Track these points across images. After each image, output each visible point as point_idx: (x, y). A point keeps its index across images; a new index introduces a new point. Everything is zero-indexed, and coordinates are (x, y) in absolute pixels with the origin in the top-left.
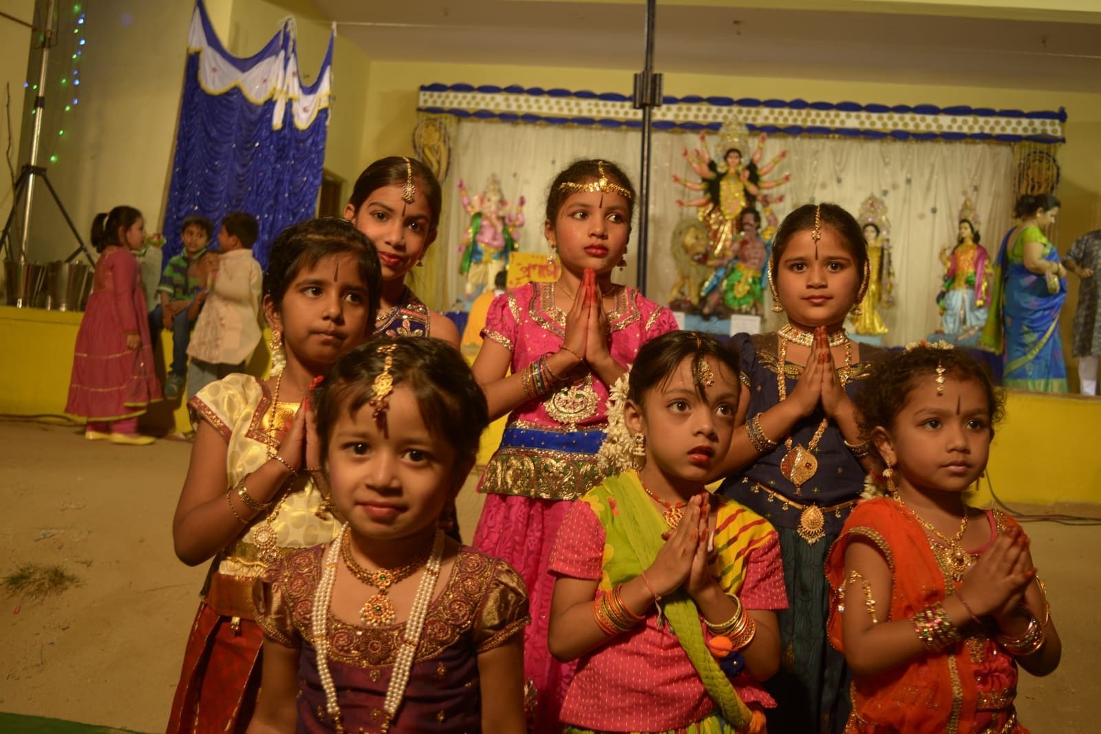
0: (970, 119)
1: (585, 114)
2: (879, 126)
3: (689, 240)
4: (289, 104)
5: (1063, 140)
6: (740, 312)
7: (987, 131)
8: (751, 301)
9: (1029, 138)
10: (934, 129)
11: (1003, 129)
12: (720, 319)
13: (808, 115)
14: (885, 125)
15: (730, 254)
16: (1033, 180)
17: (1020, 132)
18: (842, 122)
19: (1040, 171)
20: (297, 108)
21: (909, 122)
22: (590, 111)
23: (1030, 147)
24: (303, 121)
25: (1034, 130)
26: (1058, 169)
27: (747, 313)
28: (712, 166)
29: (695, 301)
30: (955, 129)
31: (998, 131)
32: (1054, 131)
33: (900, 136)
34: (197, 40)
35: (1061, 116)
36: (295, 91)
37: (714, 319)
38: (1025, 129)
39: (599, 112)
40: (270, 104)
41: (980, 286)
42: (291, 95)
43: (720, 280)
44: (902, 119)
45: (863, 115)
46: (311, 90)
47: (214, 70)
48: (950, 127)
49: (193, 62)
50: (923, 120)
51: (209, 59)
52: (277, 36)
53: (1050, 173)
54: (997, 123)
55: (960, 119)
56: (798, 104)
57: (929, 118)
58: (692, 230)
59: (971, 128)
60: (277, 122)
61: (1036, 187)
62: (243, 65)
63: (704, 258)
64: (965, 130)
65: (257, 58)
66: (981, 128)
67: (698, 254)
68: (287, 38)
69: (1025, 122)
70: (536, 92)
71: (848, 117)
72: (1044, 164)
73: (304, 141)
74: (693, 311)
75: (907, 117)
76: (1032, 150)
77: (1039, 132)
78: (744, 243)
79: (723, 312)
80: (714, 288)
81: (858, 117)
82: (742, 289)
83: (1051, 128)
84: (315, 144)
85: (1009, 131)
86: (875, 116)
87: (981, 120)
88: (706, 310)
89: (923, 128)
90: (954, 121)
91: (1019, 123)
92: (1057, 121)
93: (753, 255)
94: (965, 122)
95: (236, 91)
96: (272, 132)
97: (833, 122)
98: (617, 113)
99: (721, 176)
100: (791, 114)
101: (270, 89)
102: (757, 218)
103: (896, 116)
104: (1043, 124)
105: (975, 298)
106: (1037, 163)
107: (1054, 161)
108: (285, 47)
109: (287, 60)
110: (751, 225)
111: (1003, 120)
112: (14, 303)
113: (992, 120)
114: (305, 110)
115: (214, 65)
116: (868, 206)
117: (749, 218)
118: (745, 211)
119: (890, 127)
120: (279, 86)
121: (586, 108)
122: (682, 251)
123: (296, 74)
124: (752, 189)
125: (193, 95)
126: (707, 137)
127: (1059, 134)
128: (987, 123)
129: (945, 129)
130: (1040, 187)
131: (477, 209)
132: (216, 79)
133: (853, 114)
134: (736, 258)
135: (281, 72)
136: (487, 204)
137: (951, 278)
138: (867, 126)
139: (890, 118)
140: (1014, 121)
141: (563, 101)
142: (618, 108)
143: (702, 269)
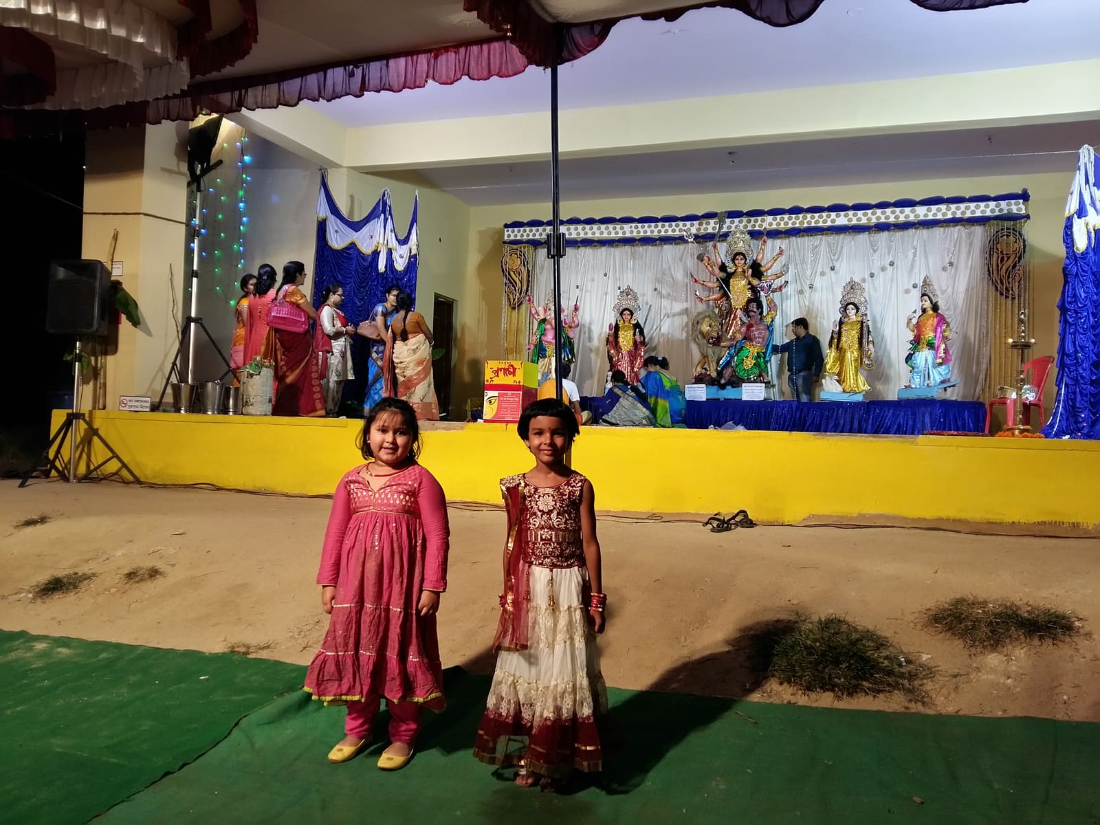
0: (943, 207)
1: (628, 235)
2: (864, 221)
3: (705, 328)
4: (390, 252)
5: (1028, 217)
6: (749, 381)
7: (959, 215)
8: (757, 371)
9: (997, 218)
10: (912, 218)
11: (973, 212)
12: (733, 387)
13: (805, 218)
14: (869, 219)
15: (739, 337)
16: (1002, 252)
17: (988, 213)
18: (833, 221)
19: (1008, 244)
20: (395, 256)
21: (890, 216)
22: (632, 232)
23: (998, 225)
24: (400, 265)
25: (1001, 210)
26: (1024, 241)
27: (755, 381)
28: (723, 268)
29: (714, 374)
30: (930, 217)
31: (968, 215)
32: (1020, 209)
33: (882, 227)
34: (323, 211)
35: (1025, 196)
36: (393, 243)
37: (729, 387)
38: (993, 211)
39: (638, 232)
40: (376, 254)
41: (939, 347)
42: (390, 246)
43: (732, 357)
44: (883, 213)
45: (851, 213)
46: (404, 242)
47: (336, 231)
48: (926, 215)
49: (322, 227)
50: (902, 212)
51: (333, 224)
52: (378, 203)
53: (1016, 245)
54: (967, 208)
55: (934, 208)
56: (796, 211)
57: (907, 210)
58: (707, 319)
59: (944, 214)
60: (382, 267)
61: (1006, 259)
62: (356, 226)
63: (717, 341)
64: (940, 217)
65: (365, 221)
66: (954, 213)
67: (712, 338)
68: (385, 204)
69: (992, 204)
70: (590, 221)
71: (838, 216)
72: (1012, 238)
73: (401, 279)
74: (712, 382)
75: (888, 211)
76: (1000, 228)
77: (1005, 212)
78: (750, 326)
79: (736, 382)
80: (728, 364)
81: (846, 216)
82: (749, 363)
83: (1017, 207)
84: (409, 280)
85: (978, 214)
86: (860, 213)
87: (953, 207)
88: (723, 381)
89: (902, 219)
90: (929, 210)
91: (987, 206)
92: (1021, 201)
93: (757, 336)
94: (939, 210)
95: (353, 245)
96: (378, 274)
97: (825, 222)
98: (652, 232)
99: (730, 276)
100: (790, 219)
101: (375, 243)
102: (760, 306)
103: (879, 211)
104: (1008, 205)
105: (936, 357)
106: (1005, 237)
107: (1021, 235)
108: (384, 212)
109: (386, 221)
110: (755, 312)
111: (972, 205)
112: (178, 411)
113: (963, 206)
114: (401, 257)
115: (336, 228)
116: (849, 288)
117: (753, 306)
118: (749, 301)
119: (874, 221)
120: (381, 241)
121: (628, 230)
122: (700, 336)
123: (393, 230)
124: (755, 282)
125: (323, 251)
126: (718, 245)
127: (1023, 212)
128: (958, 209)
129: (922, 218)
130: (1009, 258)
131: (542, 317)
132: (338, 239)
133: (842, 213)
134: (745, 338)
135: (382, 230)
136: (548, 312)
137: (917, 342)
138: (854, 222)
139: (873, 214)
140: (982, 204)
141: (611, 226)
142: (653, 228)
143: (717, 349)
